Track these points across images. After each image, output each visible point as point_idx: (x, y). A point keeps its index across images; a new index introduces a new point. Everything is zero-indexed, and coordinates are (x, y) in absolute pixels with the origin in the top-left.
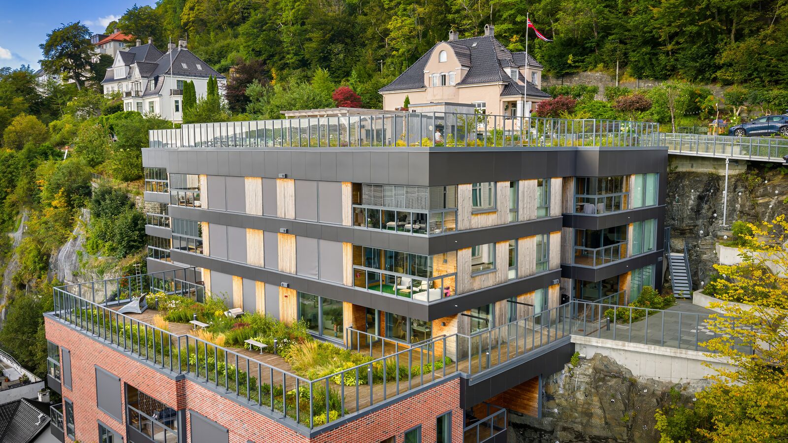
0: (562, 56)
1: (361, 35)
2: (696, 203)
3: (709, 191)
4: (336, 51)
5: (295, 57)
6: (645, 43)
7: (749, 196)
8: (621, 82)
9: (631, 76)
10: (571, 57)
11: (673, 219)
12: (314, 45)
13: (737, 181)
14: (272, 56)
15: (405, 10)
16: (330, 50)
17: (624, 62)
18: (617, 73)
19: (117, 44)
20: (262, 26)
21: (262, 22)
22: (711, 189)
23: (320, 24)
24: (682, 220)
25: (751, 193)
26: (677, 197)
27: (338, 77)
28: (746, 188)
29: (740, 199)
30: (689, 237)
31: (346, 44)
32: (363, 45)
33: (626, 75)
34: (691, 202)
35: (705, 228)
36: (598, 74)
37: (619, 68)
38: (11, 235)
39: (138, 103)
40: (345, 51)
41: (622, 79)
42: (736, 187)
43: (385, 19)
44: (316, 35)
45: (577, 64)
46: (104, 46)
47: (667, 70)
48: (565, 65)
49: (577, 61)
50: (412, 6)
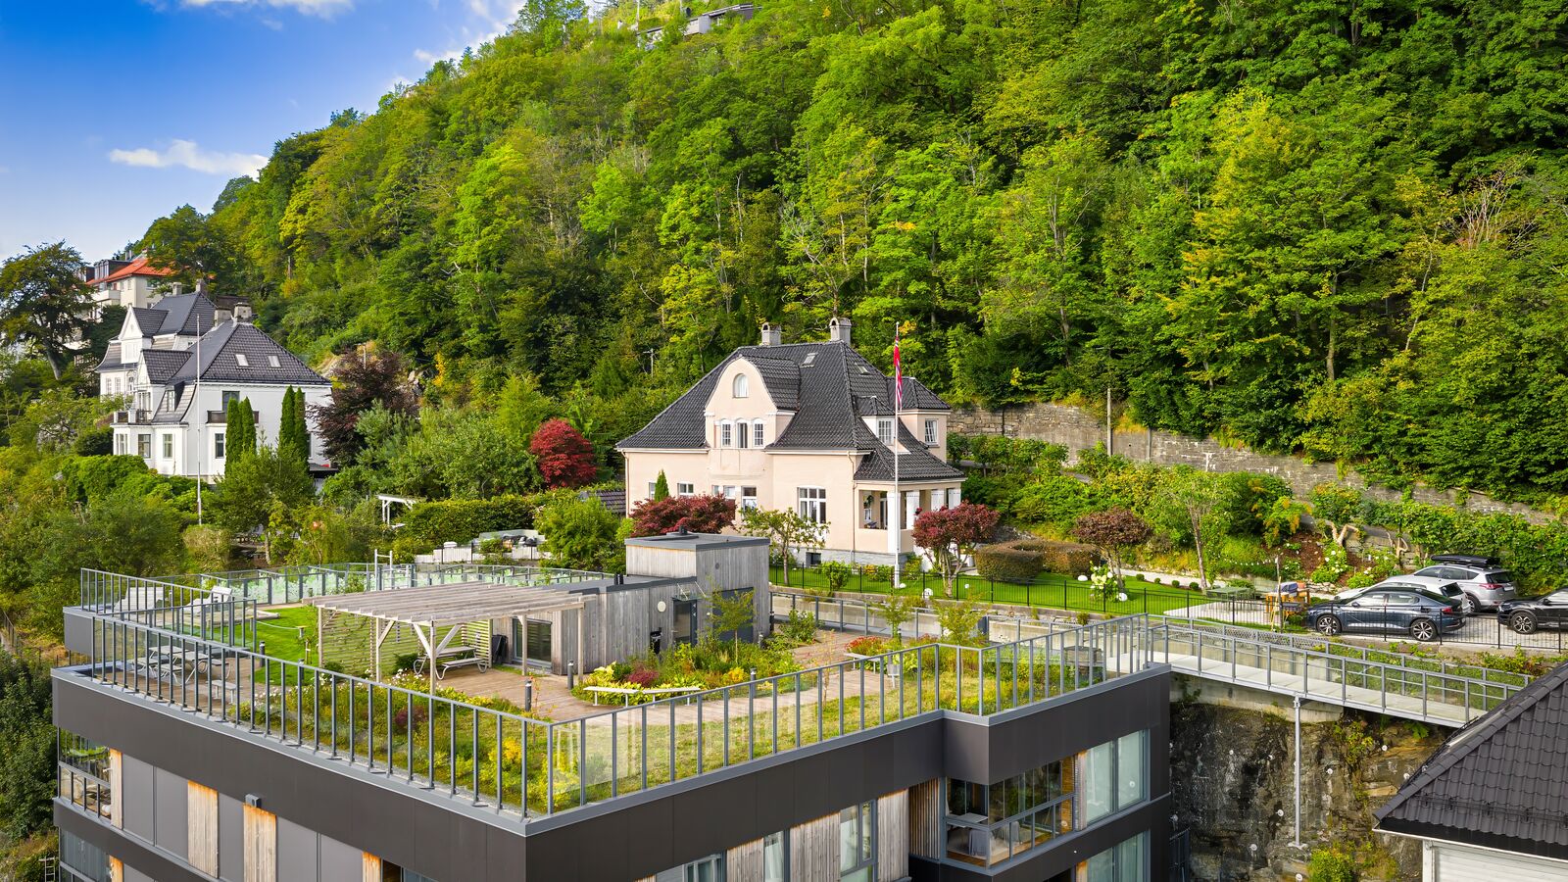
0: (998, 370)
1: (612, 296)
2: (1240, 781)
3: (1264, 756)
4: (559, 329)
5: (480, 336)
6: (1160, 360)
7: (1350, 777)
8: (1116, 432)
9: (1135, 421)
10: (1016, 372)
11: (1195, 811)
12: (515, 313)
13: (1324, 740)
14: (439, 327)
15: (698, 251)
16: (549, 326)
17: (1121, 391)
18: (1109, 413)
19: (144, 282)
20: (421, 267)
21: (423, 257)
22: (1269, 752)
23: (531, 273)
24: (1211, 815)
25: (1352, 770)
26: (1201, 764)
27: (564, 379)
28: (1342, 758)
29: (1330, 783)
30: (1228, 855)
31: (583, 313)
32: (616, 316)
33: (1126, 419)
34: (1229, 778)
35: (1261, 839)
36: (1072, 410)
37: (1114, 402)
39: (141, 437)
40: (580, 329)
41: (1118, 424)
42: (1320, 756)
43: (660, 267)
44: (522, 294)
45: (1030, 387)
46: (118, 284)
47: (1203, 417)
48: (1004, 389)
49: (1031, 381)
50: (711, 245)
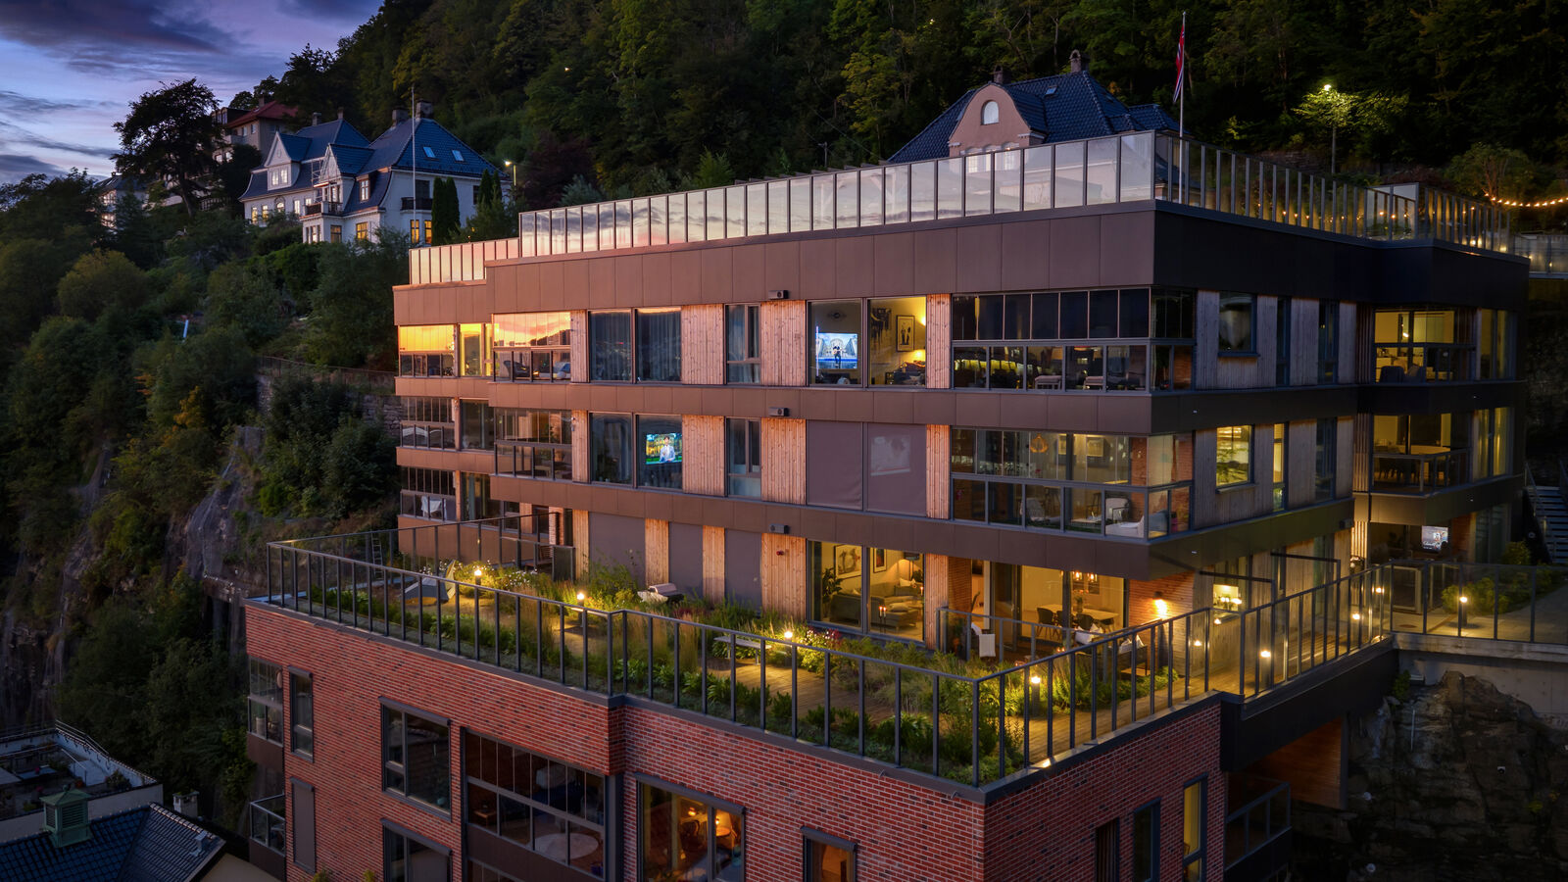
0: (1215, 120)
1: (782, 94)
4: (732, 124)
5: (645, 140)
9: (1365, 155)
10: (1233, 121)
12: (686, 114)
15: (875, 41)
16: (722, 123)
18: (1333, 151)
20: (574, 82)
23: (702, 71)
31: (753, 111)
32: (788, 114)
36: (1289, 156)
38: (75, 491)
39: (333, 226)
40: (752, 125)
41: (1345, 162)
43: (835, 60)
44: (691, 94)
45: (1245, 136)
46: (239, 130)
49: (1247, 131)
